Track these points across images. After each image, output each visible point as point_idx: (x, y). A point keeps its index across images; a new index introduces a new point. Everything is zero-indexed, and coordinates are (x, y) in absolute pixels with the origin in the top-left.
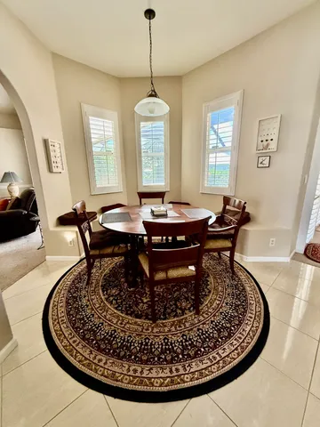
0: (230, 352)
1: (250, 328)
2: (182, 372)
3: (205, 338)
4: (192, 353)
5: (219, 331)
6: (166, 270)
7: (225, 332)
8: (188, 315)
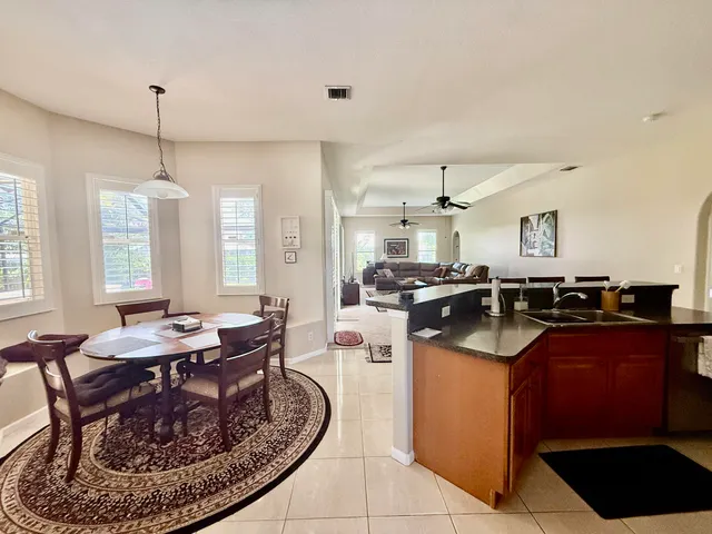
0: (311, 429)
1: (317, 409)
2: (281, 460)
3: (286, 433)
4: (283, 447)
5: (296, 422)
6: (236, 382)
7: (301, 420)
8: (261, 428)
